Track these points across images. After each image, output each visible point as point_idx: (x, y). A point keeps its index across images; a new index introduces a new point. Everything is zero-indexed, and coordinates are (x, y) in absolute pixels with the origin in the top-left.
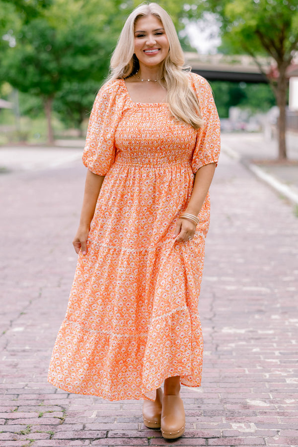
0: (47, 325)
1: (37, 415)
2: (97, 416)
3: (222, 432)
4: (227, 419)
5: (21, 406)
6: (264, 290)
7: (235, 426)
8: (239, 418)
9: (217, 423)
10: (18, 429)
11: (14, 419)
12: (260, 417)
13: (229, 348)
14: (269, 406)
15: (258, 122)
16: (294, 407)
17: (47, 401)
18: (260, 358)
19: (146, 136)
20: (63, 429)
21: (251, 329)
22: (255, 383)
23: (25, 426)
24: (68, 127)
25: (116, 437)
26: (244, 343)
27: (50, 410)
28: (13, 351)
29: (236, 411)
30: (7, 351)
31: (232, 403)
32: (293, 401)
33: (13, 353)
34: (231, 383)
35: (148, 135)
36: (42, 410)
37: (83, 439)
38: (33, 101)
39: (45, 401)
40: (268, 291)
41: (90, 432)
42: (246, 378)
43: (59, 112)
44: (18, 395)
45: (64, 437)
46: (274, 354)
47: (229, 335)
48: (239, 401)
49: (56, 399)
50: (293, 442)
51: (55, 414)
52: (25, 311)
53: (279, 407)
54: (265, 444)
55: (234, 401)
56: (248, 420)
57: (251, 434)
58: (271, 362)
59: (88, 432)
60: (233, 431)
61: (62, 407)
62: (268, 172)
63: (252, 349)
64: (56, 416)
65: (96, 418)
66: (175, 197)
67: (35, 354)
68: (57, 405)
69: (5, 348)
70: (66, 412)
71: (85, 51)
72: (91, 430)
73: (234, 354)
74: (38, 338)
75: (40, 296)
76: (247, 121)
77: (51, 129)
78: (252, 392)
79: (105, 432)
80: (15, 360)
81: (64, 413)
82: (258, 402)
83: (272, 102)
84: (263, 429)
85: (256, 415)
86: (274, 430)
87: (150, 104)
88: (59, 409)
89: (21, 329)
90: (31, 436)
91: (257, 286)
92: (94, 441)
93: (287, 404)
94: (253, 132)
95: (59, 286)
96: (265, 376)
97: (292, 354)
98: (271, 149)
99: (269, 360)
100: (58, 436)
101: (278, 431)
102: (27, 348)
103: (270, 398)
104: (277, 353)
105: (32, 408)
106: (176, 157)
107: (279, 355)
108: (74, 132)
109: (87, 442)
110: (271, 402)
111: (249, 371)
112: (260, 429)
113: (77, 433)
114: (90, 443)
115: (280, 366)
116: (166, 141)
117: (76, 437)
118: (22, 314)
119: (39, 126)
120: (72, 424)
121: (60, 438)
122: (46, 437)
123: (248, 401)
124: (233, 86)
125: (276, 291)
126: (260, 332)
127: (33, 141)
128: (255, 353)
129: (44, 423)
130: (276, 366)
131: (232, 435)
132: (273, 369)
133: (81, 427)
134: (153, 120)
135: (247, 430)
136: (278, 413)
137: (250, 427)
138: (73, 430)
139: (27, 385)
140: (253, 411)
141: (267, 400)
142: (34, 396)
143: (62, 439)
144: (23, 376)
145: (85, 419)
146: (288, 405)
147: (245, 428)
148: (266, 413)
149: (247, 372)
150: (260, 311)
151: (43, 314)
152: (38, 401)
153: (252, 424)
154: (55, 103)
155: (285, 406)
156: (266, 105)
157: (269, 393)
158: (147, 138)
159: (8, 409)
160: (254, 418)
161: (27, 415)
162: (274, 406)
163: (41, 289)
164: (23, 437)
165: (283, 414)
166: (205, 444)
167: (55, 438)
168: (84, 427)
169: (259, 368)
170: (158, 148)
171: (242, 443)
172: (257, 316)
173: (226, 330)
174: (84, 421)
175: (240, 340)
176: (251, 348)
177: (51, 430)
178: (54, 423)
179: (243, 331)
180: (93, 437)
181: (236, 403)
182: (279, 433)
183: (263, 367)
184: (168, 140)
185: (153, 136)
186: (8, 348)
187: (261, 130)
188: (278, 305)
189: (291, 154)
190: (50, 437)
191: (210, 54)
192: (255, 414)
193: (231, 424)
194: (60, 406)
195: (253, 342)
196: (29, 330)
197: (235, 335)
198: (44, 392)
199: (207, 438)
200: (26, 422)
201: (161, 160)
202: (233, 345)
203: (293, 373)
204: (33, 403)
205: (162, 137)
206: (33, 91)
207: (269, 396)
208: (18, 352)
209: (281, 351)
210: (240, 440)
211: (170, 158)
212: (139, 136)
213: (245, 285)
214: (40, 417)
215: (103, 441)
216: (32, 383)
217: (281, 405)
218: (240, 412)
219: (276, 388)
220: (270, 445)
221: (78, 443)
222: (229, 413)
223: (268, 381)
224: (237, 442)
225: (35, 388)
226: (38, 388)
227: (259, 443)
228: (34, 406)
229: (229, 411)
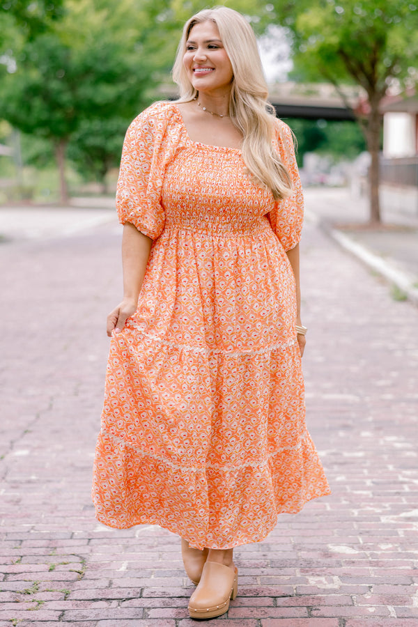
0: (59, 447)
1: (47, 567)
2: (127, 568)
3: (296, 589)
4: (303, 571)
5: (25, 556)
6: (350, 398)
7: (312, 581)
8: (318, 569)
9: (289, 577)
10: (21, 586)
11: (16, 574)
12: (346, 568)
14: (359, 554)
15: (343, 174)
16: (392, 554)
17: (61, 549)
18: (345, 489)
20: (82, 587)
21: (334, 451)
22: (340, 523)
23: (31, 583)
24: (87, 180)
25: (153, 596)
27: (65, 561)
28: (15, 482)
29: (315, 560)
30: (6, 481)
31: (309, 550)
32: (390, 546)
33: (14, 485)
34: (307, 522)
36: (53, 561)
37: (109, 599)
39: (58, 549)
40: (357, 399)
41: (119, 590)
42: (327, 516)
44: (21, 541)
45: (83, 597)
46: (365, 483)
48: (317, 547)
49: (73, 546)
50: (390, 601)
51: (71, 567)
52: (30, 429)
53: (372, 555)
54: (353, 605)
55: (311, 547)
56: (330, 573)
57: (335, 591)
58: (361, 495)
59: (116, 591)
60: (310, 586)
61: (81, 557)
62: (356, 240)
63: (335, 478)
64: (73, 569)
65: (127, 571)
67: (44, 487)
68: (73, 555)
69: (3, 478)
70: (86, 564)
72: (120, 587)
74: (48, 465)
75: (50, 408)
76: (327, 172)
77: (64, 183)
78: (336, 535)
79: (139, 590)
80: (17, 494)
82: (344, 548)
83: (362, 147)
84: (350, 585)
85: (341, 566)
86: (364, 585)
88: (77, 559)
89: (25, 452)
90: (39, 596)
91: (341, 392)
92: (124, 603)
93: (382, 550)
94: (336, 187)
95: (76, 394)
96: (353, 513)
97: (390, 483)
98: (360, 209)
99: (359, 492)
100: (76, 595)
101: (371, 587)
102: (33, 477)
103: (359, 543)
104: (369, 483)
105: (40, 558)
107: (372, 485)
108: (95, 187)
109: (115, 603)
110: (361, 548)
111: (331, 506)
112: (346, 584)
113: (100, 592)
114: (119, 605)
115: (372, 500)
116: (234, 201)
117: (100, 597)
118: (26, 432)
119: (48, 179)
120: (94, 579)
121: (78, 598)
122: (60, 597)
123: (330, 546)
124: (309, 125)
125: (367, 399)
126: (346, 454)
127: (39, 199)
128: (340, 483)
129: (56, 579)
130: (367, 499)
131: (309, 593)
132: (363, 504)
133: (106, 583)
135: (329, 586)
136: (371, 562)
137: (332, 581)
138: (96, 587)
139: (33, 528)
140: (337, 561)
141: (355, 546)
142: (43, 543)
143: (80, 600)
144: (28, 516)
145: (112, 573)
146: (384, 552)
147: (326, 582)
148: (353, 562)
149: (329, 508)
150: (346, 427)
151: (56, 432)
152: (49, 549)
153: (336, 578)
154: (70, 148)
155: (379, 553)
156: (353, 150)
157: (358, 537)
159: (8, 560)
160: (338, 569)
161: (34, 568)
162: (365, 553)
163: (52, 398)
164: (28, 597)
165: (377, 564)
166: (273, 605)
167: (72, 598)
168: (111, 583)
169: (344, 502)
171: (322, 603)
172: (342, 434)
174: (111, 576)
176: (334, 475)
177: (66, 588)
178: (69, 579)
180: (122, 597)
181: (314, 550)
182: (372, 590)
183: (350, 501)
186: (8, 478)
187: (346, 184)
188: (370, 419)
189: (388, 216)
190: (65, 597)
191: (277, 82)
192: (339, 564)
193: (307, 577)
194: (78, 556)
195: (336, 468)
196: (36, 454)
198: (56, 537)
199: (276, 597)
200: (33, 577)
201: (223, 227)
203: (389, 509)
204: (42, 551)
205: (229, 195)
206: (41, 131)
207: (358, 540)
208: (21, 483)
209: (374, 480)
210: (320, 599)
211: (236, 225)
213: (325, 391)
214: (50, 570)
215: (136, 602)
216: (40, 525)
217: (375, 552)
218: (319, 562)
219: (367, 529)
220: (359, 605)
221: (103, 604)
222: (304, 564)
223: (356, 520)
224: (315, 602)
225: (45, 531)
226: (48, 531)
227: (345, 603)
228: (43, 556)
229: (305, 561)
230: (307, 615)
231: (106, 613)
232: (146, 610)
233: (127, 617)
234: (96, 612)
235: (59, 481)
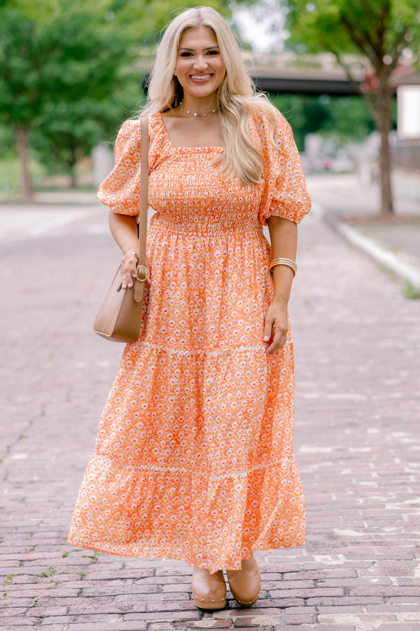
0: (57, 450)
1: (60, 554)
3: (302, 566)
4: (309, 550)
5: (37, 545)
6: (357, 397)
7: (318, 559)
8: (324, 549)
9: (295, 556)
10: (39, 571)
11: (31, 561)
12: (350, 548)
13: (309, 471)
14: (363, 536)
15: (351, 157)
16: (396, 535)
18: (351, 481)
19: (190, 194)
20: (96, 569)
21: (339, 447)
22: (345, 510)
23: (46, 568)
24: (52, 172)
25: (166, 575)
26: (330, 464)
28: (17, 483)
29: (320, 542)
30: (8, 483)
31: (315, 534)
32: (394, 528)
33: (17, 485)
34: (313, 511)
35: (193, 193)
36: (65, 549)
37: (123, 579)
40: (364, 398)
41: (132, 570)
42: (332, 505)
43: (38, 148)
44: (32, 533)
45: (98, 578)
46: (370, 475)
47: (310, 455)
48: (323, 531)
50: (393, 573)
51: (84, 553)
52: (25, 434)
53: (376, 536)
54: (357, 577)
55: (317, 531)
56: (335, 552)
57: (340, 566)
58: (367, 486)
59: (129, 571)
60: (315, 563)
62: (365, 234)
63: (340, 471)
64: (85, 555)
66: (235, 280)
67: (48, 486)
69: (5, 479)
71: (79, 53)
72: (133, 569)
73: (317, 477)
74: (48, 467)
75: (43, 414)
76: (333, 156)
77: (28, 175)
78: (341, 521)
79: (152, 570)
80: (21, 493)
82: (348, 531)
83: (371, 126)
84: (355, 561)
85: (346, 546)
86: (368, 560)
87: (197, 149)
89: (23, 456)
90: (56, 578)
91: (347, 392)
92: (139, 581)
93: (385, 532)
94: (343, 173)
95: (69, 400)
96: (358, 502)
97: (395, 475)
98: (370, 199)
99: (364, 483)
100: (91, 576)
101: (374, 563)
102: (35, 478)
103: (364, 527)
104: (374, 475)
105: (52, 547)
106: (233, 224)
107: (377, 476)
108: (62, 180)
109: (129, 582)
110: (366, 531)
111: (336, 496)
112: (350, 561)
113: (115, 573)
114: (134, 583)
115: (378, 490)
116: (219, 200)
117: (115, 577)
118: (21, 437)
120: (108, 563)
121: (94, 579)
122: (76, 578)
123: (336, 530)
124: (310, 102)
125: (375, 398)
126: (352, 450)
128: (345, 476)
129: (70, 563)
130: (372, 489)
131: (315, 568)
132: (368, 493)
133: (120, 566)
134: (200, 170)
135: (335, 563)
136: (374, 542)
137: (338, 559)
138: (110, 569)
139: (41, 522)
140: (342, 542)
141: (360, 529)
142: (53, 534)
143: (96, 580)
144: (36, 512)
146: (387, 533)
147: (331, 560)
148: (358, 543)
149: (334, 498)
150: (352, 425)
151: (52, 436)
152: (60, 540)
153: (341, 556)
154: (34, 135)
155: (383, 534)
156: (361, 129)
157: (363, 521)
158: (192, 197)
159: (22, 550)
160: (343, 549)
161: (47, 555)
162: (369, 535)
163: (43, 405)
164: (45, 579)
165: (381, 544)
166: (280, 579)
167: (88, 579)
168: (124, 566)
169: (350, 493)
170: (208, 209)
171: (327, 577)
172: (348, 431)
173: (305, 449)
175: (324, 460)
176: (338, 469)
177: (82, 570)
178: (83, 563)
179: (328, 450)
180: (136, 577)
181: (320, 533)
182: (375, 565)
183: (356, 492)
184: (221, 199)
185: (200, 193)
186: (10, 479)
187: (353, 171)
188: (377, 417)
190: (81, 578)
192: (344, 545)
193: (313, 556)
195: (342, 463)
196: (34, 457)
197: (318, 455)
199: (282, 573)
200: (48, 562)
201: (213, 226)
202: (315, 467)
203: (395, 497)
204: (53, 541)
205: (212, 195)
207: (363, 525)
208: (24, 483)
209: (381, 472)
210: (326, 573)
211: (226, 224)
212: (180, 194)
213: (331, 391)
214: (64, 556)
215: (150, 580)
216: (49, 519)
217: (379, 534)
218: (325, 543)
219: (372, 515)
220: (363, 577)
221: (119, 582)
222: (310, 545)
223: (362, 508)
224: (321, 576)
225: (54, 525)
226: (57, 525)
227: (350, 575)
228: (55, 545)
229: (311, 542)
230: (313, 586)
231: (122, 590)
232: (160, 586)
233: (142, 592)
234: (112, 589)
235: (62, 481)
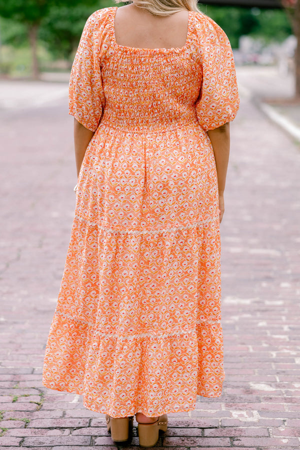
0: (25, 292)
1: (11, 399)
2: (79, 401)
3: (221, 421)
4: (227, 405)
6: (273, 253)
7: (235, 414)
8: (241, 404)
9: (215, 411)
12: (264, 404)
13: (232, 322)
14: (276, 391)
15: (273, 55)
17: (23, 383)
18: (266, 334)
20: (40, 416)
21: (257, 299)
22: (260, 363)
24: (56, 58)
25: (100, 425)
26: (248, 316)
27: (26, 393)
29: (238, 396)
31: (233, 387)
34: (232, 363)
36: (17, 393)
37: (62, 428)
38: (16, 28)
39: (21, 383)
40: (278, 254)
41: (71, 420)
42: (249, 357)
45: (40, 426)
46: (282, 328)
47: (232, 306)
48: (240, 384)
49: (33, 381)
51: (31, 399)
53: (287, 392)
54: (269, 436)
55: (235, 384)
56: (250, 408)
57: (254, 424)
58: (279, 339)
59: (68, 420)
60: (233, 419)
61: (40, 391)
62: (282, 113)
63: (257, 323)
64: (32, 401)
65: (79, 403)
67: (11, 328)
68: (34, 388)
70: (44, 396)
72: (72, 418)
73: (237, 329)
74: (14, 309)
75: (18, 258)
76: (260, 52)
77: (36, 60)
78: (256, 374)
79: (88, 420)
81: (42, 397)
82: (263, 385)
83: (289, 31)
84: (268, 418)
85: (260, 401)
86: (280, 419)
88: (37, 392)
90: (4, 424)
91: (265, 247)
92: (76, 431)
93: (295, 388)
94: (267, 65)
95: (41, 246)
96: (272, 355)
99: (277, 336)
100: (34, 424)
101: (284, 421)
103: (276, 382)
104: (286, 328)
105: (5, 390)
107: (289, 330)
108: (62, 64)
109: (67, 431)
110: (278, 386)
111: (253, 349)
112: (263, 418)
113: (55, 421)
114: (71, 433)
115: (289, 343)
117: (55, 426)
119: (23, 56)
120: (51, 410)
121: (36, 427)
122: (21, 425)
123: (251, 384)
124: (245, 13)
126: (268, 303)
127: (15, 74)
128: (261, 328)
129: (18, 409)
130: (283, 343)
131: (232, 425)
132: (281, 347)
133: (60, 414)
135: (250, 419)
136: (285, 399)
137: (252, 415)
138: (52, 417)
140: (257, 397)
141: (273, 384)
142: (8, 377)
143: (38, 428)
145: (66, 405)
146: (297, 390)
147: (247, 416)
148: (271, 398)
149: (251, 350)
150: (268, 279)
151: (22, 279)
152: (13, 383)
153: (255, 412)
154: (41, 31)
155: (293, 390)
156: (281, 33)
157: (276, 376)
160: (257, 405)
162: (281, 391)
163: (20, 250)
165: (290, 400)
166: (201, 435)
167: (31, 426)
168: (64, 414)
169: (265, 345)
171: (243, 435)
172: (264, 284)
173: (228, 300)
174: (65, 407)
175: (245, 312)
176: (255, 321)
177: (27, 417)
178: (30, 409)
179: (247, 302)
180: (73, 426)
181: (238, 387)
182: (286, 423)
183: (270, 344)
187: (275, 64)
188: (289, 272)
190: (26, 426)
192: (258, 400)
193: (231, 411)
194: (37, 389)
195: (259, 315)
197: (240, 306)
198: (20, 372)
199: (203, 429)
202: (236, 318)
204: (7, 384)
206: (17, 16)
207: (276, 379)
209: (292, 326)
210: (241, 430)
213: (252, 246)
214: (14, 401)
215: (85, 431)
216: (7, 361)
217: (289, 390)
218: (242, 398)
219: (283, 370)
220: (275, 437)
221: (57, 432)
222: (229, 399)
223: (274, 361)
224: (237, 434)
225: (10, 367)
226: (13, 367)
227: (262, 435)
228: (8, 388)
229: (230, 396)
230: (229, 445)
231: (59, 440)
232: (93, 438)
233: (77, 444)
234: (51, 439)
235: (23, 323)
